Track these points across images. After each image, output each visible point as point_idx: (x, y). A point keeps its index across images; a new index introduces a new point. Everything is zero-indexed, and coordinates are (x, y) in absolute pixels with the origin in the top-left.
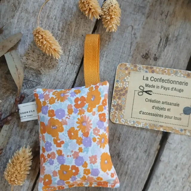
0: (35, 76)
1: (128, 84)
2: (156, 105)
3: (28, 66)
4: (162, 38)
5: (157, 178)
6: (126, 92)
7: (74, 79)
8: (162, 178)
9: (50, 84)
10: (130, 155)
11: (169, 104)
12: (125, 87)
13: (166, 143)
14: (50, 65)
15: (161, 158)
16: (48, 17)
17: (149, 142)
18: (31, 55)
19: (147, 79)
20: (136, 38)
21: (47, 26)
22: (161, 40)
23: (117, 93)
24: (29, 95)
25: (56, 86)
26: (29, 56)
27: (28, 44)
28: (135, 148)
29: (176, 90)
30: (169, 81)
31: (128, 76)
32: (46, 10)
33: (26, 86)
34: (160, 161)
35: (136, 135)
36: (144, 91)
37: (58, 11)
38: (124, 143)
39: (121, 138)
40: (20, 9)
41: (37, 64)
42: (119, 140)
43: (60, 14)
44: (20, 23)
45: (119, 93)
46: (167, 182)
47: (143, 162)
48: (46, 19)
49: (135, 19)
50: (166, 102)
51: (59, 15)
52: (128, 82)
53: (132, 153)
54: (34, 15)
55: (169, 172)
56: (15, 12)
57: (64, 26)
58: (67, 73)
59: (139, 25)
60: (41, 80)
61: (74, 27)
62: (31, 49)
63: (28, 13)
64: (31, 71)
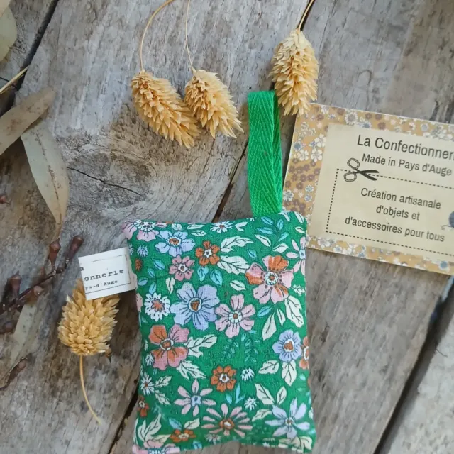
0: (134, 180)
1: (322, 155)
2: (387, 204)
3: (120, 154)
4: (440, 103)
5: (408, 433)
6: (317, 171)
7: (225, 190)
8: (420, 433)
9: (168, 199)
10: (348, 375)
11: (417, 202)
12: (315, 160)
13: (434, 353)
14: (171, 154)
15: (419, 388)
16: (171, 40)
17: (393, 349)
18: (129, 129)
19: (368, 143)
20: (378, 101)
21: (169, 63)
22: (437, 109)
23: (295, 175)
24: (118, 222)
25: (181, 203)
26: (123, 130)
27: (120, 102)
28: (360, 360)
29: (434, 170)
30: (418, 149)
31: (321, 136)
32: (168, 23)
33: (114, 201)
34: (418, 393)
35: (363, 331)
36: (358, 172)
37: (197, 28)
38: (334, 349)
39: (328, 335)
40: (106, 18)
41: (142, 150)
42: (324, 340)
43: (201, 35)
44: (104, 50)
45: (299, 175)
46: (431, 444)
47: (377, 394)
48: (166, 46)
49: (379, 56)
50: (409, 198)
51: (197, 37)
52: (323, 149)
53: (352, 371)
54: (139, 34)
55: (436, 421)
56: (95, 23)
57: (209, 63)
58: (208, 175)
59: (386, 69)
60: (149, 188)
61: (233, 67)
62: (127, 115)
63: (125, 27)
64: (127, 166)
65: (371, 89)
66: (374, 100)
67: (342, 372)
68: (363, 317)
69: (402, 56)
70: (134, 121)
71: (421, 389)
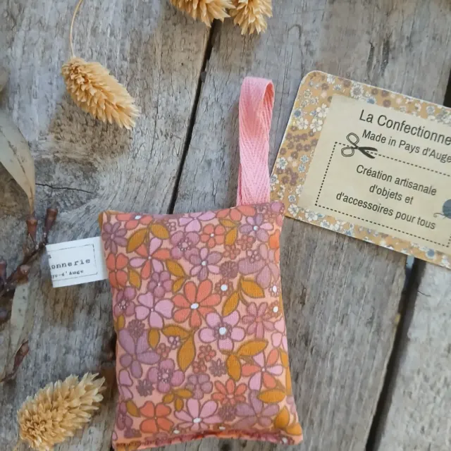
0: (81, 178)
3: (62, 155)
4: (374, 44)
5: (407, 382)
7: (176, 171)
8: (418, 379)
9: (120, 191)
10: (334, 334)
13: (416, 295)
14: (114, 146)
15: (408, 334)
16: (94, 30)
17: (374, 299)
18: (67, 128)
20: (312, 53)
21: (95, 54)
22: (372, 49)
24: (74, 224)
25: (134, 193)
26: (62, 131)
27: (54, 103)
28: (343, 317)
32: (88, 15)
33: (65, 204)
34: (408, 340)
35: (341, 286)
36: (357, 147)
37: (117, 14)
38: (315, 310)
39: (307, 297)
40: (25, 22)
41: (83, 147)
42: (303, 303)
43: (123, 21)
44: (29, 54)
46: (432, 388)
47: (368, 348)
48: (89, 38)
49: (304, 9)
51: (119, 23)
53: (337, 329)
54: (60, 32)
55: (432, 365)
56: (15, 29)
57: (136, 47)
58: (156, 159)
59: (314, 21)
60: (98, 184)
61: (160, 47)
62: (63, 114)
63: (45, 28)
64: (71, 167)
65: (303, 43)
66: (308, 53)
67: (328, 331)
68: (338, 273)
69: (328, 4)
70: (71, 119)
71: (410, 334)
